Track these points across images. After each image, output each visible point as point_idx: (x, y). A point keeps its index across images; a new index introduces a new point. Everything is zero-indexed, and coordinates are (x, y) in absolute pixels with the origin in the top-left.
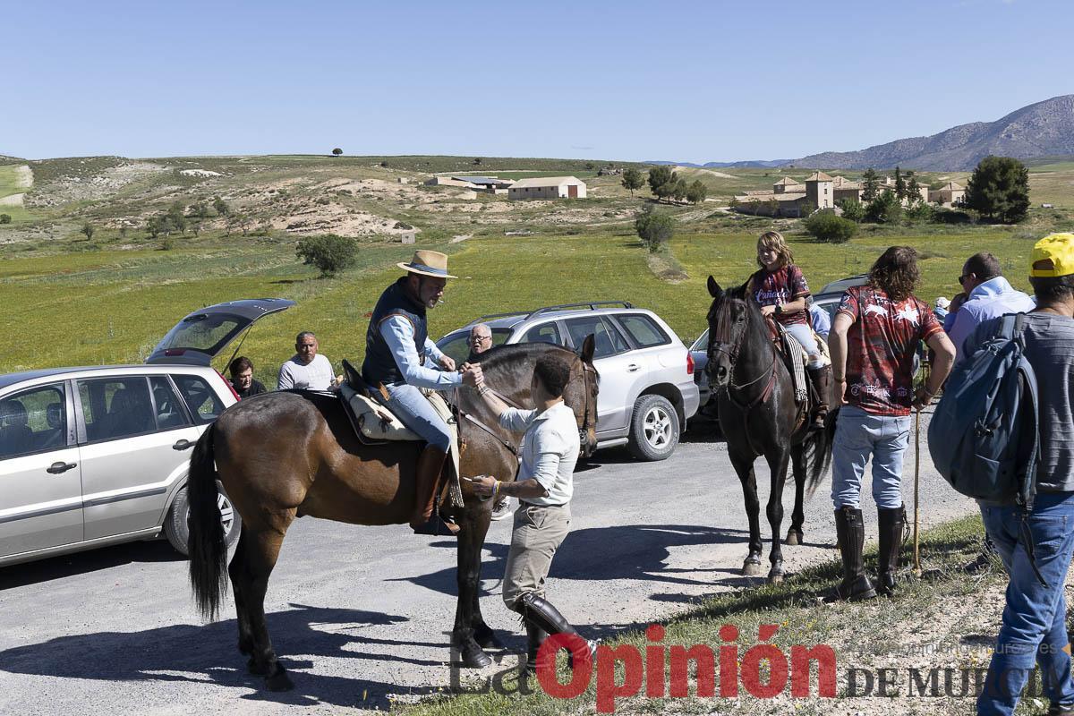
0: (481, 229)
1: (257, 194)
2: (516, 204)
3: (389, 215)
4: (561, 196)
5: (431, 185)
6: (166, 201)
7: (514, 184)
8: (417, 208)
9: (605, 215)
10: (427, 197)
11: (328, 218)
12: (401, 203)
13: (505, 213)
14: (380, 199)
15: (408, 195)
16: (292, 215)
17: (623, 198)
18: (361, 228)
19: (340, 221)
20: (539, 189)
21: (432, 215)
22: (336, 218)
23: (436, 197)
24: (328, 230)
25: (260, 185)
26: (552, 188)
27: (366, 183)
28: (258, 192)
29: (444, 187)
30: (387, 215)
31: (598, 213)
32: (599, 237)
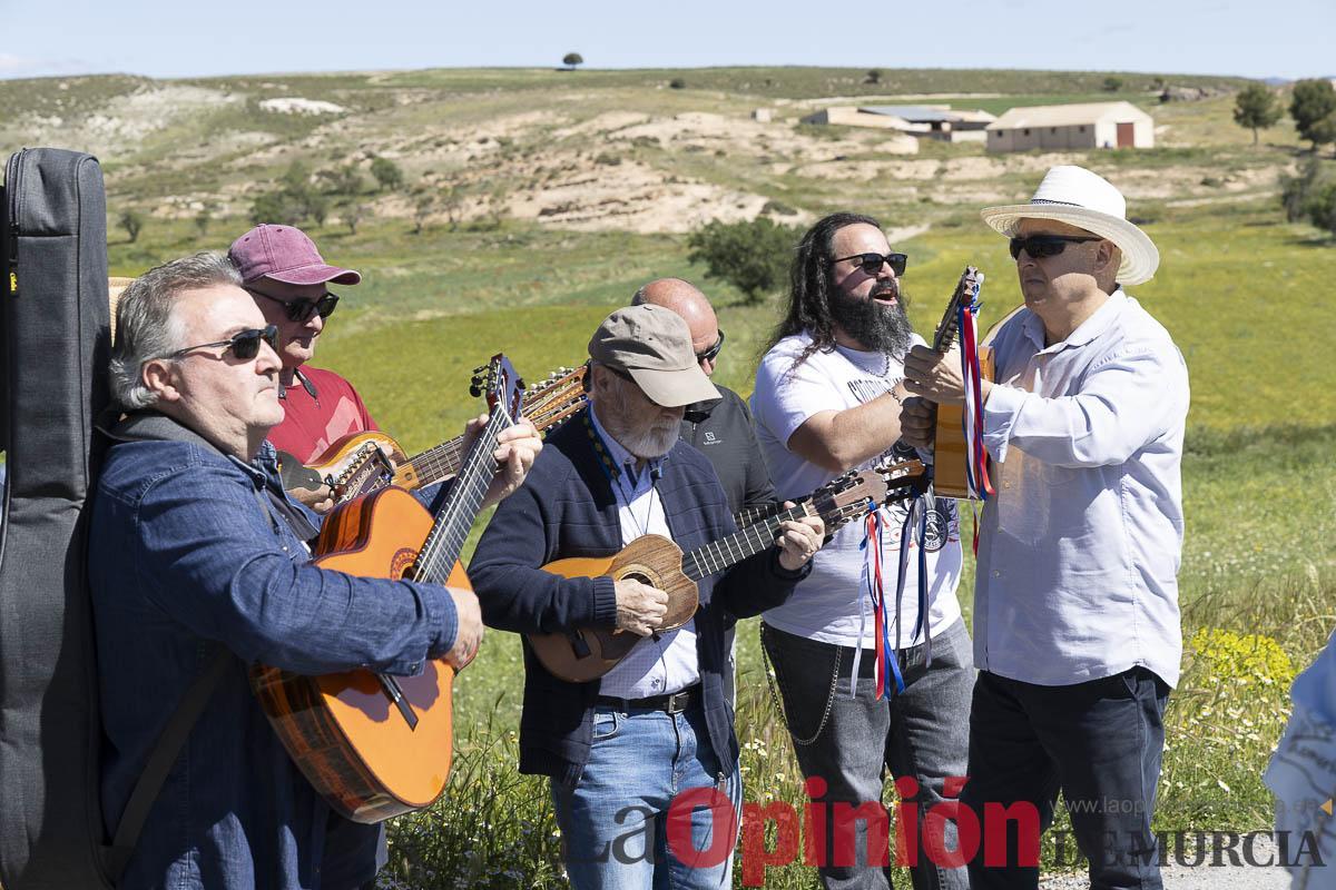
0: (945, 215)
1: (452, 147)
2: (1010, 162)
3: (746, 186)
4: (1100, 144)
5: (816, 124)
6: (264, 163)
7: (997, 123)
8: (800, 172)
9: (1205, 183)
10: (817, 152)
11: (624, 195)
12: (765, 161)
13: (990, 182)
14: (720, 153)
15: (777, 145)
16: (546, 188)
17: (1237, 148)
18: (693, 213)
19: (648, 197)
20: (1053, 130)
21: (835, 187)
22: (641, 193)
23: (836, 149)
24: (624, 217)
25: (457, 128)
26: (1082, 128)
27: (687, 121)
28: (455, 143)
29: (848, 129)
30: (741, 186)
31: (1187, 180)
32: (1204, 229)
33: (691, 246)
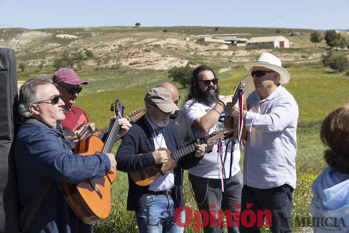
0: (235, 65)
1: (106, 47)
2: (252, 52)
3: (183, 58)
4: (275, 47)
5: (201, 41)
6: (57, 51)
7: (249, 41)
8: (197, 54)
9: (303, 57)
10: (202, 48)
11: (151, 60)
12: (188, 51)
13: (247, 57)
14: (176, 49)
15: (191, 47)
16: (131, 58)
17: (311, 48)
18: (169, 65)
19: (158, 60)
20: (263, 43)
21: (206, 58)
22: (155, 59)
23: (206, 48)
24: (151, 66)
25: (108, 42)
26: (271, 43)
27: (168, 40)
29: (209, 43)
30: (182, 58)
31: (298, 56)
32: (303, 69)
33: (169, 73)
